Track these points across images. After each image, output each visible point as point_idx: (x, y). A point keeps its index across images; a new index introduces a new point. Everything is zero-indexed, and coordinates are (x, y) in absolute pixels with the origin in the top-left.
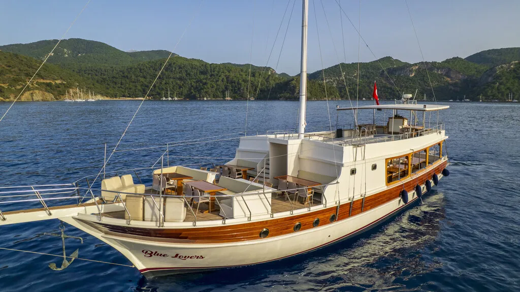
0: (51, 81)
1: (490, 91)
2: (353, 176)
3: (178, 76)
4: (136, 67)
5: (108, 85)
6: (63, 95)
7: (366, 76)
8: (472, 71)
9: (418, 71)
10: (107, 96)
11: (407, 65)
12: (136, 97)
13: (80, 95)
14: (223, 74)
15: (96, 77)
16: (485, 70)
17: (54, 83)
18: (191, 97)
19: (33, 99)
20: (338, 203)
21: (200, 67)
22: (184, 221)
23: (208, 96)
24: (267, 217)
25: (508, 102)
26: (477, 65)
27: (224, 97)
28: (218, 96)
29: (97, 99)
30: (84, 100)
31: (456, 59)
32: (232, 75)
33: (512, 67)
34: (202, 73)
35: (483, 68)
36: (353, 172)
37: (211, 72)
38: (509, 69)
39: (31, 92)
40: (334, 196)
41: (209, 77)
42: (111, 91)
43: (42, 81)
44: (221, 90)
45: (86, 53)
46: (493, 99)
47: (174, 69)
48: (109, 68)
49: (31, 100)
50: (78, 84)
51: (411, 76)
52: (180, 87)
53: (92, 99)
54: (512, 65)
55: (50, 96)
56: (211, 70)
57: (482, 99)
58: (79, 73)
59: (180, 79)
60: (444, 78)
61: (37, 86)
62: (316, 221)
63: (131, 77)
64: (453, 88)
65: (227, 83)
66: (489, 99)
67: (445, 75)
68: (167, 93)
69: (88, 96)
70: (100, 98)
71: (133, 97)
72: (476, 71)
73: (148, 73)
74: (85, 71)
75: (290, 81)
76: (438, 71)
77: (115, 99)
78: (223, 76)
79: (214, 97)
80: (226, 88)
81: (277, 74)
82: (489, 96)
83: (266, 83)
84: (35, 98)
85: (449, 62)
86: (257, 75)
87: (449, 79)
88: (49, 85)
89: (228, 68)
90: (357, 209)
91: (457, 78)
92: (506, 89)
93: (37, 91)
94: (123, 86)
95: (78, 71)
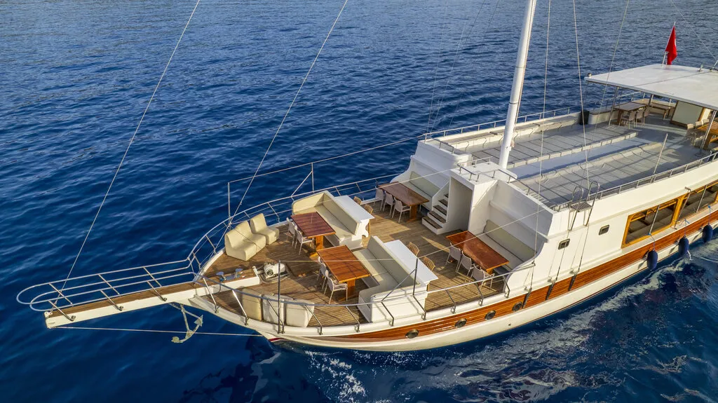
2: (560, 248)
20: (529, 289)
22: (308, 326)
24: (418, 320)
36: (564, 245)
62: (491, 313)
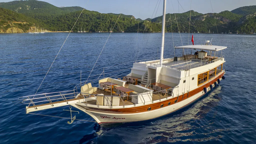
0: (21, 23)
1: (242, 28)
2: (184, 83)
3: (85, 20)
4: (64, 15)
5: (50, 25)
6: (28, 30)
7: (181, 20)
8: (234, 18)
9: (207, 18)
10: (50, 31)
11: (201, 15)
12: (65, 31)
13: (36, 30)
14: (108, 19)
15: (44, 21)
16: (240, 17)
17: (22, 24)
18: (92, 31)
19: (12, 32)
20: (178, 95)
21: (97, 15)
22: (119, 106)
23: (101, 30)
24: (151, 103)
25: (251, 34)
26: (237, 15)
27: (109, 30)
28: (106, 30)
29: (45, 32)
30: (39, 33)
31: (226, 11)
32: (113, 19)
33: (254, 16)
34: (98, 18)
35: (240, 16)
36: (184, 82)
37: (102, 18)
38: (253, 17)
39: (11, 28)
40: (176, 92)
41: (101, 21)
42: (52, 28)
43: (16, 22)
44: (107, 27)
45: (38, 8)
46: (243, 32)
47: (83, 16)
48: (50, 16)
49: (12, 33)
50: (35, 24)
51: (203, 20)
52: (87, 26)
53: (43, 32)
54: (254, 15)
55: (21, 31)
56: (102, 17)
57: (238, 33)
58: (35, 18)
59: (87, 21)
60: (219, 21)
61: (14, 25)
62: (169, 103)
63: (62, 20)
64: (224, 27)
65: (111, 24)
66: (241, 33)
67: (220, 20)
68: (81, 29)
69: (41, 30)
70: (46, 31)
71: (63, 31)
72: (236, 18)
73: (70, 18)
74: (38, 17)
75: (142, 23)
76: (217, 18)
77: (54, 32)
78: (108, 20)
79: (104, 31)
80: (110, 26)
81: (135, 19)
82: (242, 31)
83: (130, 24)
84: (14, 32)
85: (223, 13)
86: (126, 19)
87: (222, 22)
88: (20, 25)
89: (111, 16)
90: (185, 97)
91: (226, 21)
92: (250, 27)
93: (14, 28)
94: (58, 25)
95: (35, 17)
